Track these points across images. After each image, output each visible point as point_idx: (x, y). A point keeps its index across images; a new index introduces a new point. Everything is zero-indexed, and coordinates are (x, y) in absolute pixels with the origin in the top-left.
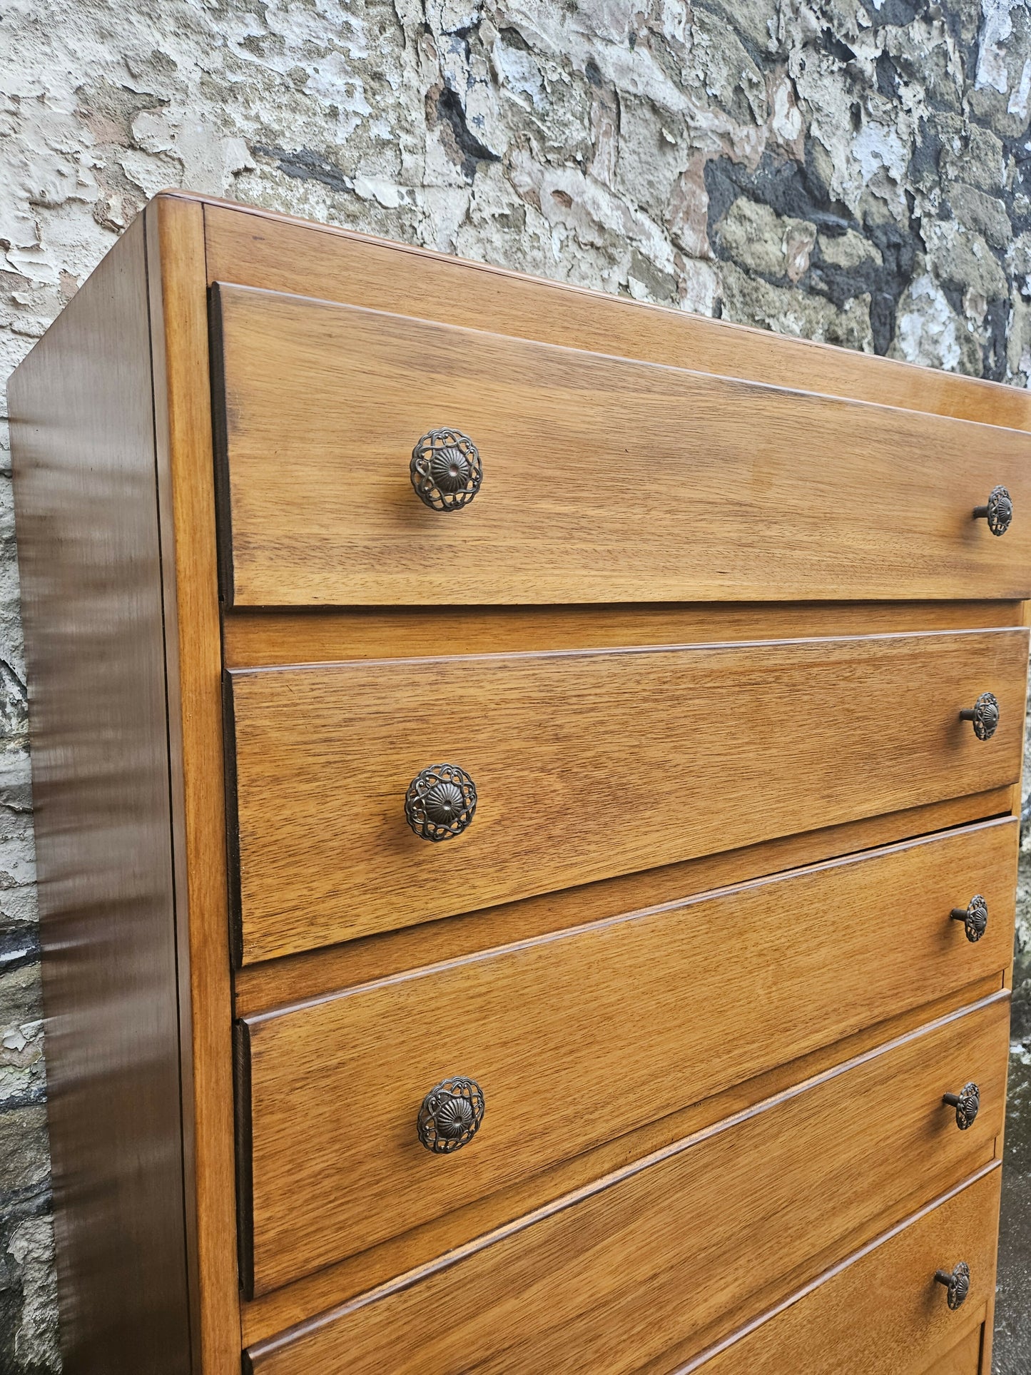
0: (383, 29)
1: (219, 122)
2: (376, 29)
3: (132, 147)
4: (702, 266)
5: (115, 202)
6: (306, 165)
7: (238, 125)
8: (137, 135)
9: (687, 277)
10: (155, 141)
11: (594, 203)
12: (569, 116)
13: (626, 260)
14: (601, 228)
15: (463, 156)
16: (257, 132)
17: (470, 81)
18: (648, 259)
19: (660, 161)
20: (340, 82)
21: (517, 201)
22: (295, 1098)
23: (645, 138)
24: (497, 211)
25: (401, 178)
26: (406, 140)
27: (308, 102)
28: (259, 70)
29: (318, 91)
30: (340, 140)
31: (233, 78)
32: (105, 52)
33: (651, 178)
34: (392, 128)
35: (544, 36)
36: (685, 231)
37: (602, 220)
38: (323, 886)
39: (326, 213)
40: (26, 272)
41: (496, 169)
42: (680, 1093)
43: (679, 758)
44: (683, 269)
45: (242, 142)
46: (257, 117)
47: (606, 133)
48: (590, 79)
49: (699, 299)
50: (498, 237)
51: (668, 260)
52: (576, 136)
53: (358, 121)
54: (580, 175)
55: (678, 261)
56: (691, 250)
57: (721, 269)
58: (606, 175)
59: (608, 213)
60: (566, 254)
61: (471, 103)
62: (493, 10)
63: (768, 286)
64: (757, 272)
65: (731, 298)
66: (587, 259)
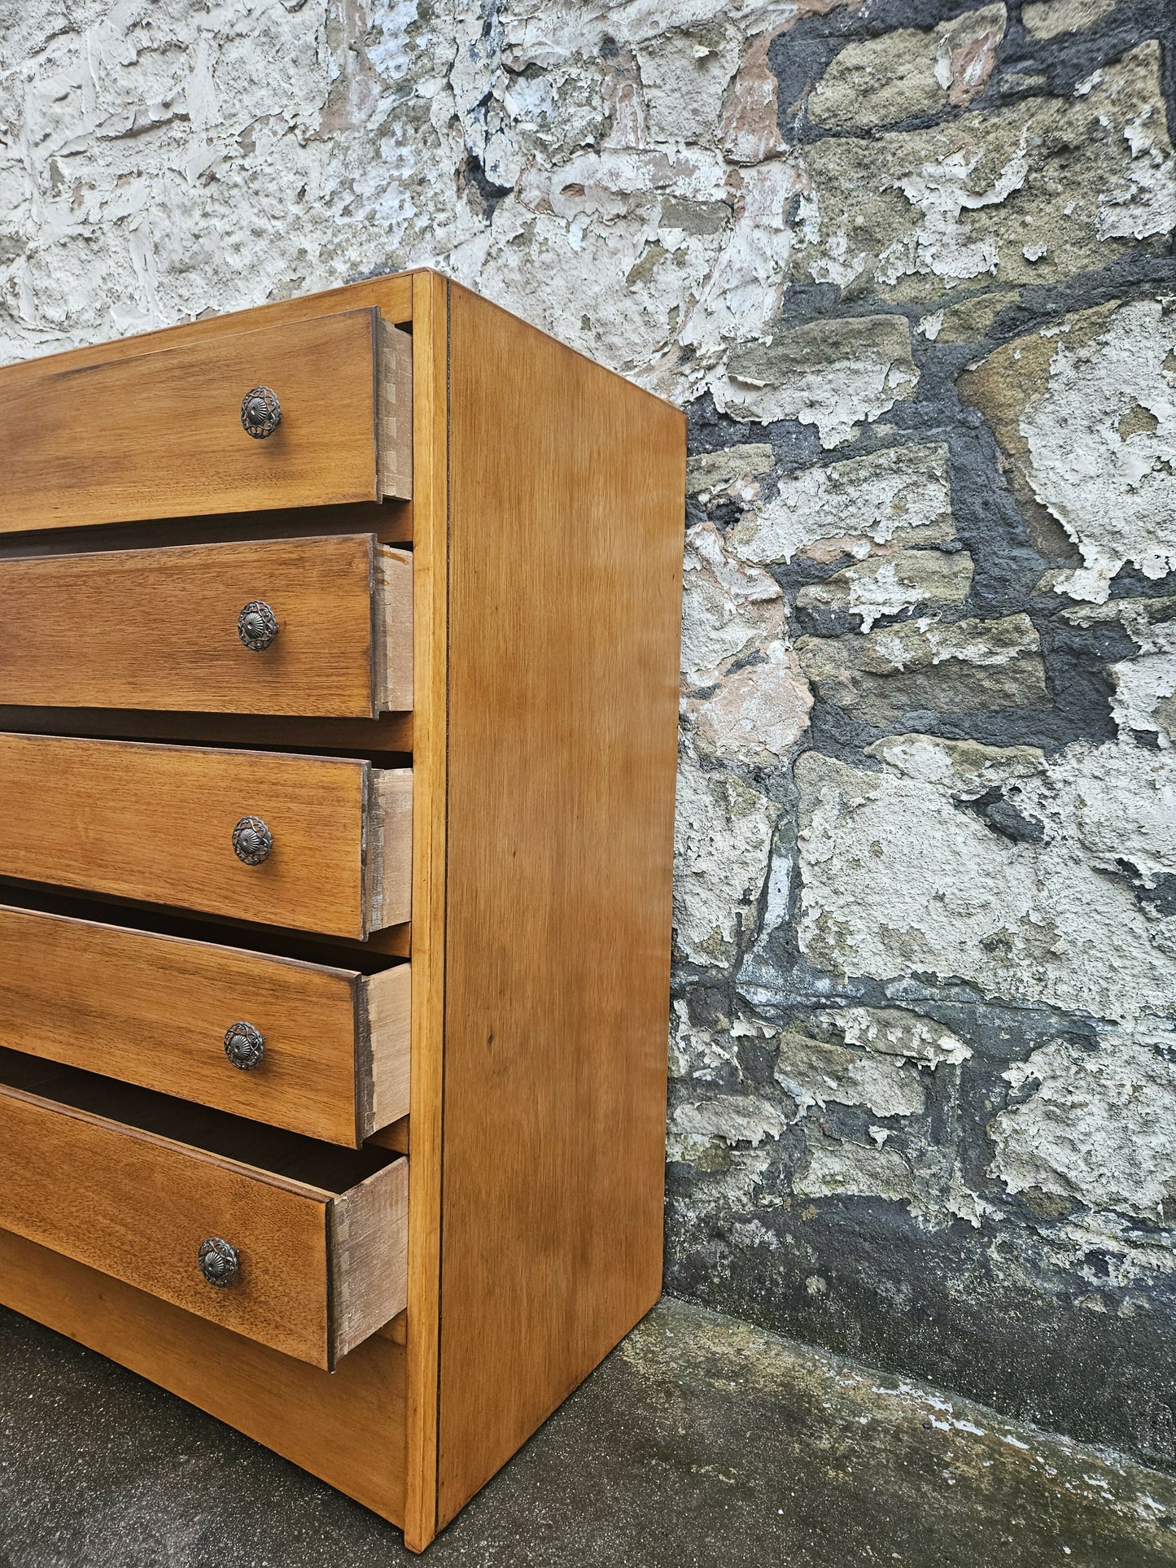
0: (424, 142)
4: (775, 167)
9: (744, 191)
11: (612, 174)
12: (574, 110)
13: (656, 214)
14: (623, 195)
15: (485, 204)
17: (488, 138)
18: (685, 198)
19: (701, 80)
20: (396, 203)
21: (529, 216)
23: (684, 70)
24: (511, 236)
25: (436, 250)
26: (441, 217)
27: (377, 230)
28: (350, 226)
29: (383, 218)
30: (396, 245)
33: (695, 105)
35: (558, 50)
36: (740, 140)
37: (623, 186)
41: (510, 200)
44: (740, 184)
47: (624, 97)
48: (604, 57)
49: (764, 210)
50: (513, 258)
51: (717, 185)
52: (578, 124)
53: (406, 225)
54: (592, 156)
55: (733, 181)
56: (748, 157)
57: (805, 155)
58: (632, 137)
59: (632, 174)
60: (591, 239)
61: (488, 156)
62: (509, 62)
63: (905, 136)
64: (885, 128)
65: (827, 182)
66: (615, 236)
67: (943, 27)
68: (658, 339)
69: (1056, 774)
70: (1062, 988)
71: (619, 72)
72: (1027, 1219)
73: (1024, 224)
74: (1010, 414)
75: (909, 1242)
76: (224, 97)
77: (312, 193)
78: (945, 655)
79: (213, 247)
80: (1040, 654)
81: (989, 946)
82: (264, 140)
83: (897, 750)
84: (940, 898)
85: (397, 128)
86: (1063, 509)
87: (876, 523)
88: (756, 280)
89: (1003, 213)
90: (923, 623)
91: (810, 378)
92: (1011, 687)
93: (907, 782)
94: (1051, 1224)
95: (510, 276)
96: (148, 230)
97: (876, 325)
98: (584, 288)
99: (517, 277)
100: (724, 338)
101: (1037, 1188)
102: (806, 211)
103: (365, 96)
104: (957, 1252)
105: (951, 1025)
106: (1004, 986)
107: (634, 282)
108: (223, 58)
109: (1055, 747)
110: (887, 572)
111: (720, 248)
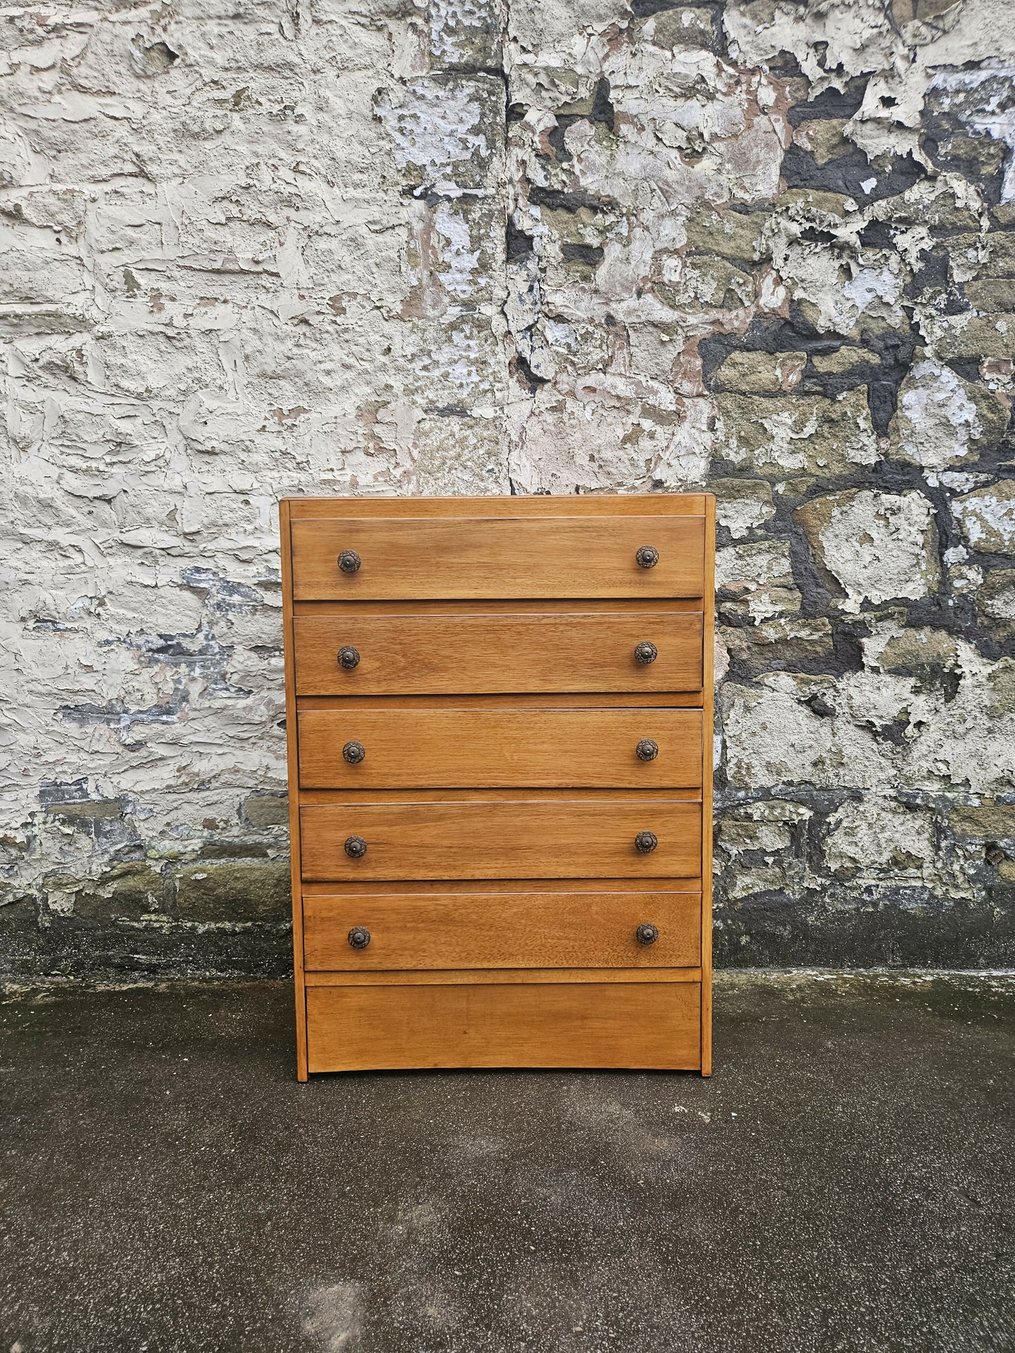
0: (486, 341)
1: (411, 404)
2: (483, 342)
3: (377, 423)
4: (701, 401)
6: (449, 410)
7: (419, 403)
8: (379, 418)
9: (686, 409)
10: (386, 418)
11: (612, 386)
12: (591, 349)
13: (638, 410)
14: (618, 398)
15: (529, 385)
16: (427, 403)
17: (533, 349)
18: (654, 406)
19: (662, 350)
20: (465, 371)
21: (561, 398)
22: (311, 736)
23: (653, 343)
24: (549, 406)
25: (495, 404)
26: (499, 386)
27: (450, 384)
28: (428, 377)
29: (454, 378)
30: (464, 396)
31: (417, 384)
32: (368, 390)
33: (657, 361)
34: (491, 383)
35: (578, 313)
36: (683, 384)
37: (618, 393)
38: (319, 678)
39: (458, 428)
40: (339, 478)
41: (548, 386)
42: (462, 781)
43: (458, 656)
44: (683, 405)
45: (421, 409)
46: (427, 397)
47: (620, 348)
48: (608, 324)
49: (696, 420)
50: (550, 418)
51: (671, 403)
52: (596, 358)
53: (473, 385)
54: (602, 375)
55: (679, 402)
56: (687, 393)
57: (716, 398)
58: (622, 369)
59: (623, 388)
60: (597, 416)
61: (533, 360)
62: (546, 311)
63: (762, 399)
64: (752, 393)
65: (727, 413)
66: (611, 416)
67: (778, 354)
68: (638, 473)
69: (840, 686)
70: (847, 778)
71: (617, 335)
72: (838, 880)
73: (815, 449)
74: (815, 530)
75: (789, 906)
76: (313, 270)
77: (396, 351)
78: (792, 636)
79: (306, 368)
80: (832, 635)
81: (815, 764)
82: (353, 309)
83: (771, 679)
84: (793, 746)
85: (467, 328)
86: (838, 573)
87: (759, 575)
88: (694, 453)
89: (807, 442)
90: (782, 621)
91: (726, 505)
92: (819, 649)
93: (775, 693)
94: (849, 880)
95: (546, 427)
96: (239, 344)
97: (756, 484)
98: (592, 440)
99: (553, 428)
100: (680, 480)
101: (842, 866)
102: (718, 425)
103: (438, 302)
104: (811, 904)
105: (802, 803)
106: (823, 781)
107: (626, 443)
108: (310, 244)
109: (839, 675)
110: (765, 597)
111: (673, 434)
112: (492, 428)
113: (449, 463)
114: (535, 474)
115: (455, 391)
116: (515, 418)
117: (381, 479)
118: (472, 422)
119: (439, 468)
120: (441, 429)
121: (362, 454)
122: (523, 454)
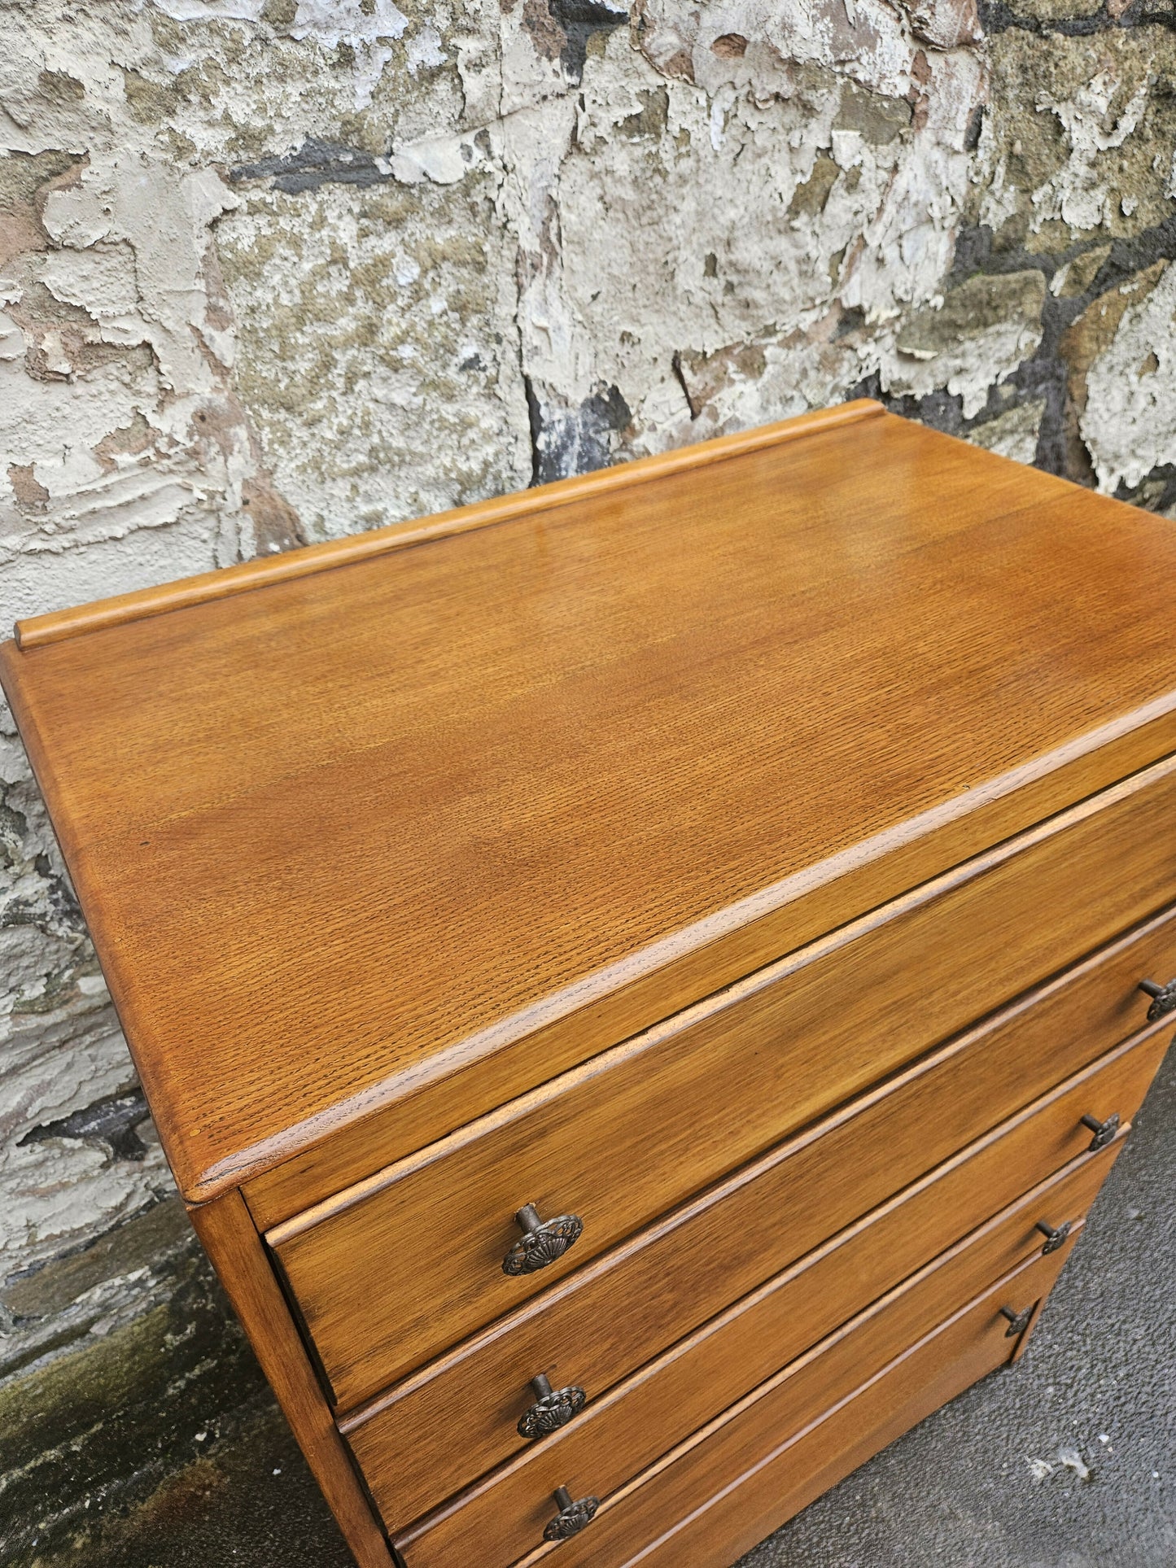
1: (169, 157)
3: (51, 248)
4: (963, 59)
5: (50, 343)
6: (315, 166)
7: (200, 146)
8: (55, 231)
9: (930, 89)
10: (83, 229)
11: (784, 26)
13: (828, 102)
14: (793, 65)
15: (563, 35)
16: (231, 146)
18: (869, 86)
21: (654, 80)
24: (620, 114)
25: (462, 121)
26: (470, 47)
27: (302, 53)
28: (214, 29)
29: (316, 25)
30: (362, 102)
31: (178, 65)
34: (444, 38)
36: (938, 8)
37: (797, 50)
39: (353, 228)
41: (621, 37)
43: (798, 1207)
44: (926, 78)
45: (210, 173)
46: (227, 117)
49: (945, 122)
50: (621, 159)
51: (903, 72)
53: (386, 54)
55: (921, 71)
56: (943, 38)
57: (992, 49)
60: (733, 131)
63: (1068, 42)
64: (1053, 24)
66: (767, 124)
68: (811, 293)
74: (1084, 364)
88: (931, 220)
89: (1116, 156)
91: (967, 344)
95: (615, 191)
97: (1024, 281)
98: (716, 211)
99: (629, 194)
100: (900, 302)
102: (985, 129)
107: (797, 213)
111: (895, 169)
112: (458, 213)
113: (342, 358)
114: (580, 346)
115: (327, 81)
116: (525, 167)
117: (124, 459)
118: (396, 204)
119: (315, 383)
120: (296, 242)
121: (23, 381)
122: (552, 292)
